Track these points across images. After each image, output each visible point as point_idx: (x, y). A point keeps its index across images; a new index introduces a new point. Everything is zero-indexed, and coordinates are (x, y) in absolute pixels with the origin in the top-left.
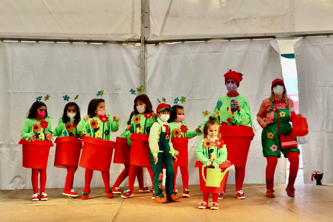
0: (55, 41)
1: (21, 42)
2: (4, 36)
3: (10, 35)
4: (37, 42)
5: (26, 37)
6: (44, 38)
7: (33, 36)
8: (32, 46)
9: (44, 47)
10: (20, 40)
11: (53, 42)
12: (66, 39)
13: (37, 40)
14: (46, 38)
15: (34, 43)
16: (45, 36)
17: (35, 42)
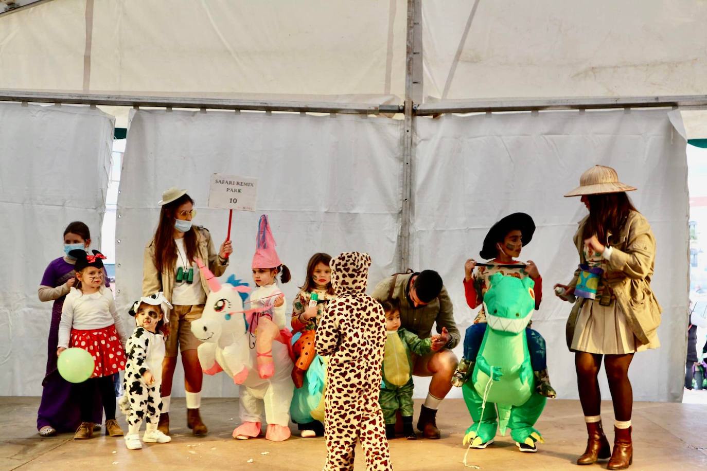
0: (238, 108)
1: (172, 111)
2: (140, 98)
3: (152, 97)
4: (203, 110)
5: (181, 100)
6: (217, 104)
7: (194, 99)
8: (192, 118)
9: (216, 121)
10: (169, 106)
11: (234, 111)
12: (259, 105)
13: (203, 107)
14: (220, 103)
15: (196, 112)
16: (218, 100)
17: (199, 110)
